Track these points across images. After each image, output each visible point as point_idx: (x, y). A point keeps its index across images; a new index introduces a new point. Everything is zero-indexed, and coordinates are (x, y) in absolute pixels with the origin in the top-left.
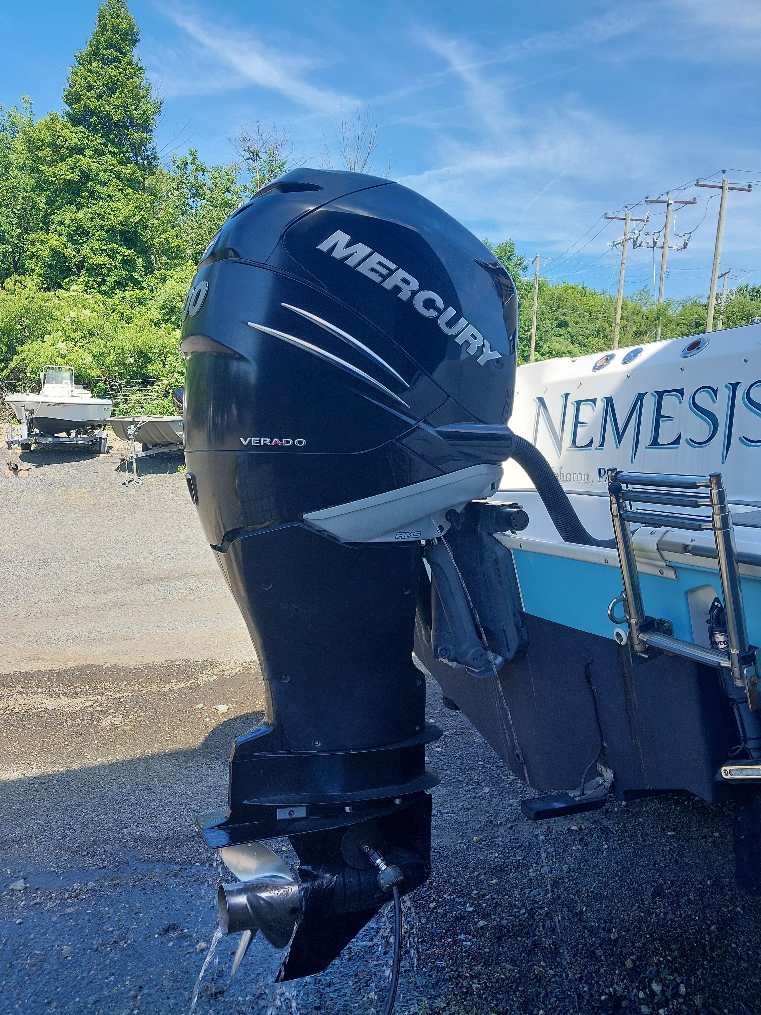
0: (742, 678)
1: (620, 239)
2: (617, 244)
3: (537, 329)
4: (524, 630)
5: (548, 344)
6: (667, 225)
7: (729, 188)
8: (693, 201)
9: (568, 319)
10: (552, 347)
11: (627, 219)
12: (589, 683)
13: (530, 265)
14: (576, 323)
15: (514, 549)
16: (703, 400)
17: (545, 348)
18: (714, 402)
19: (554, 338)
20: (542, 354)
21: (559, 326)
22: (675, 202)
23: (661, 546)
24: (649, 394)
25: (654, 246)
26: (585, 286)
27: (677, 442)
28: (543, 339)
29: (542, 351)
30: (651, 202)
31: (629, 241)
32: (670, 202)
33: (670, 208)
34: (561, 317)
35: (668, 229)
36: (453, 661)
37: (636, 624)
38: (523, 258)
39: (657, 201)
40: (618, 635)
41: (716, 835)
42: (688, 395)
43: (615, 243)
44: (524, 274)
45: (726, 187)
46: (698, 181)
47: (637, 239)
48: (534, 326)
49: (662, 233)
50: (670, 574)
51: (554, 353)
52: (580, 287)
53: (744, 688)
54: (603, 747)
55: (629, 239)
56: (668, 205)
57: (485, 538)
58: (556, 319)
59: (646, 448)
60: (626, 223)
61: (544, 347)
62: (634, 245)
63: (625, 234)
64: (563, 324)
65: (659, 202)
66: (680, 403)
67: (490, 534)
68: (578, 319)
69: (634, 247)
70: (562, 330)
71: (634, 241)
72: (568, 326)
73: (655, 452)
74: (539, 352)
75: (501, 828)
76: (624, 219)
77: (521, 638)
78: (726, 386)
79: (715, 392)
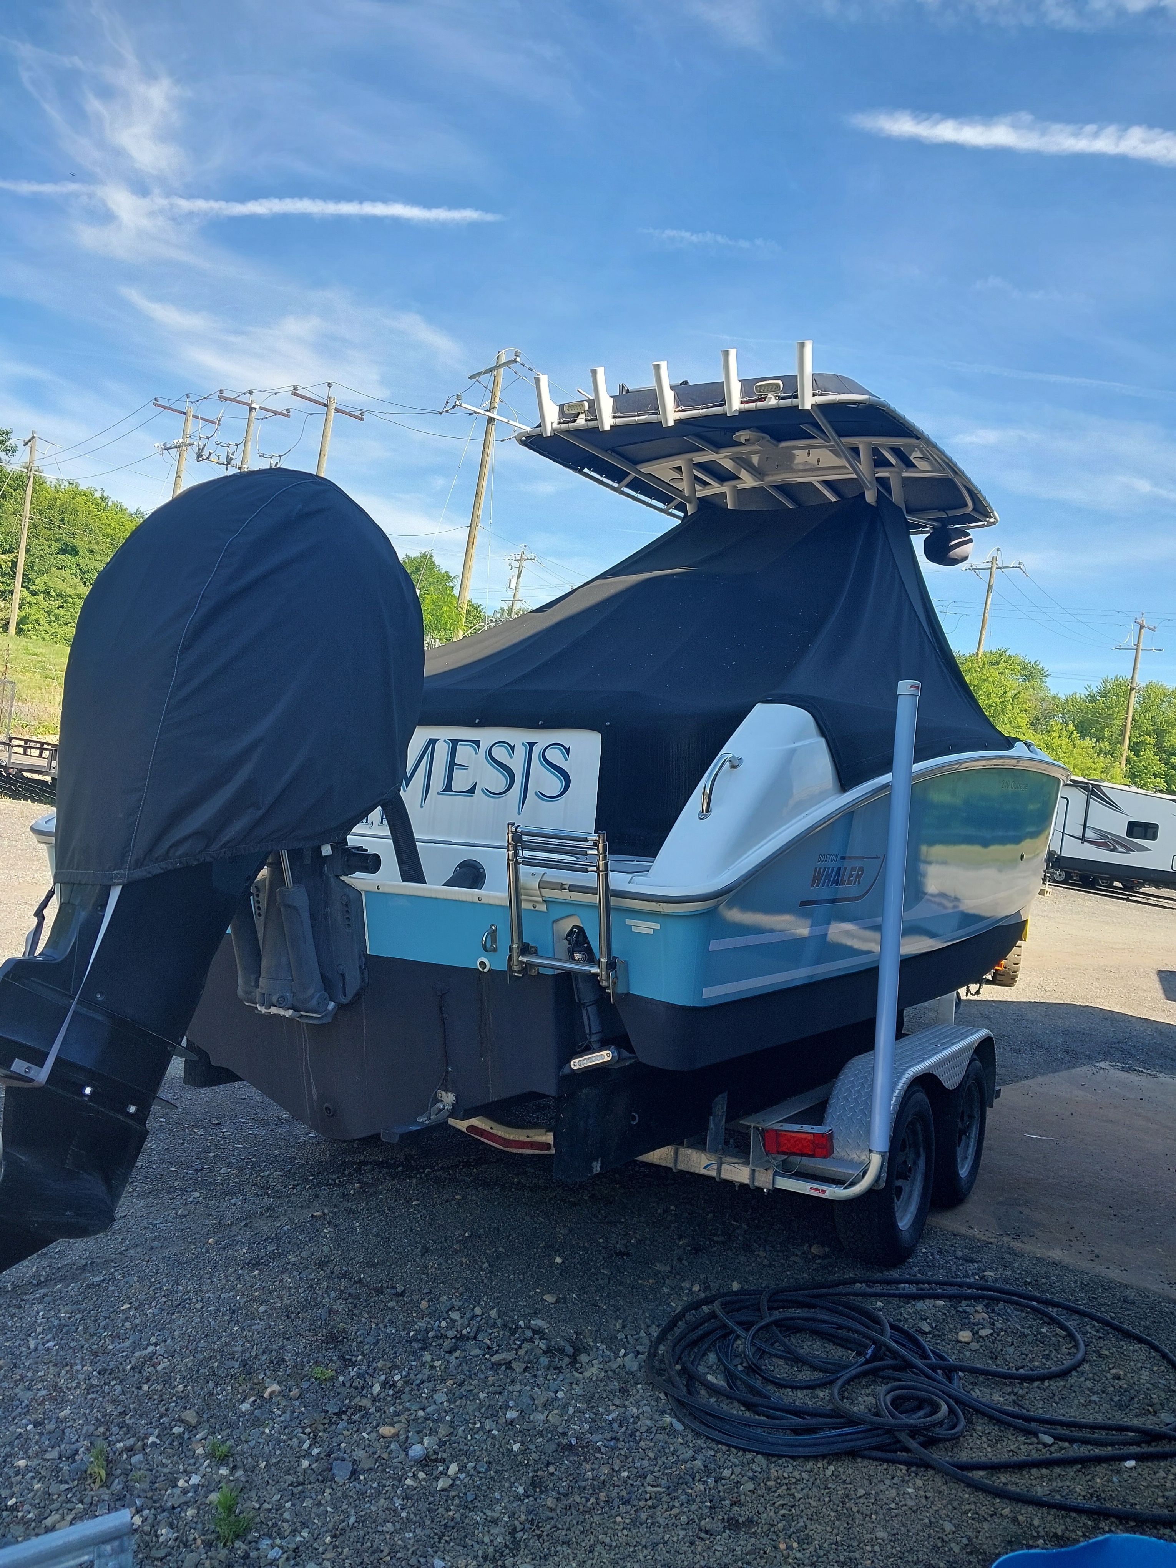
0: (608, 980)
1: (175, 441)
2: (171, 448)
3: (28, 551)
4: (366, 971)
5: (45, 577)
6: (249, 438)
7: (336, 409)
8: (285, 412)
9: (77, 542)
10: (50, 584)
11: (188, 414)
12: (441, 1012)
13: (21, 447)
14: (92, 552)
15: (366, 892)
16: (500, 754)
17: (40, 583)
18: (511, 757)
19: (54, 569)
20: (34, 594)
21: (63, 551)
22: (261, 408)
23: (542, 885)
24: (442, 741)
25: (228, 463)
26: (105, 495)
27: (472, 790)
28: (35, 568)
29: (34, 588)
30: (226, 399)
31: (189, 448)
32: (253, 406)
33: (254, 414)
34: (66, 538)
35: (250, 443)
36: (289, 1009)
37: (518, 948)
38: (7, 433)
39: (234, 400)
40: (483, 964)
41: (458, 1197)
42: (484, 747)
43: (168, 446)
44: (8, 459)
45: (333, 407)
46: (295, 388)
47: (203, 448)
48: (23, 546)
49: (241, 447)
50: (544, 908)
51: (53, 594)
52: (98, 494)
53: (608, 988)
54: (447, 1072)
55: (191, 445)
56: (251, 409)
57: (333, 881)
58: (58, 540)
59: (438, 793)
60: (186, 420)
61: (37, 581)
62: (199, 456)
63: (184, 435)
64: (72, 551)
65: (238, 402)
66: (476, 753)
67: (337, 877)
68: (94, 547)
69: (198, 458)
70: (67, 559)
71: (199, 449)
72: (77, 554)
73: (448, 798)
74: (28, 589)
75: (234, 1228)
76: (184, 413)
77: (363, 980)
78: (523, 744)
79: (513, 748)
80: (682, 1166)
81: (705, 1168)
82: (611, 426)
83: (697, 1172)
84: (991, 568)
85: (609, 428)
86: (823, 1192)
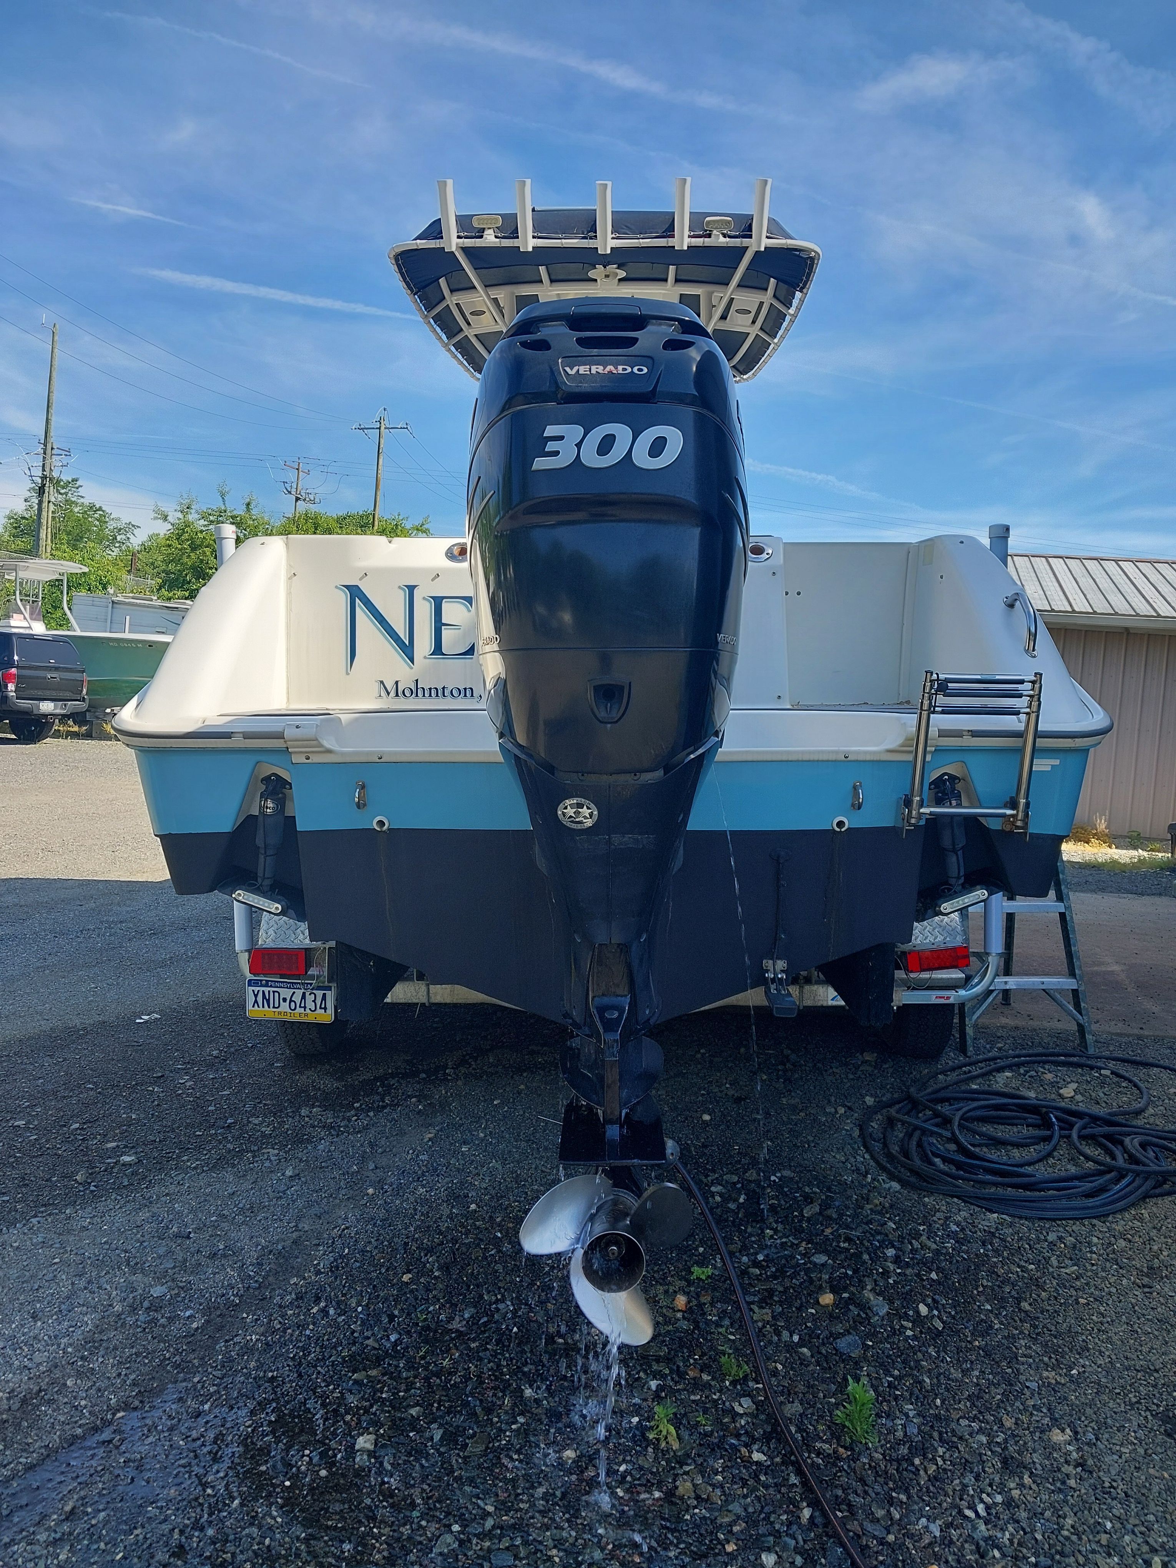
12: (778, 880)
23: (940, 733)
37: (920, 800)
50: (929, 757)
54: (777, 939)
80: (808, 1003)
81: (832, 1000)
82: (533, 248)
83: (825, 1004)
84: (380, 428)
85: (530, 249)
86: (948, 998)
